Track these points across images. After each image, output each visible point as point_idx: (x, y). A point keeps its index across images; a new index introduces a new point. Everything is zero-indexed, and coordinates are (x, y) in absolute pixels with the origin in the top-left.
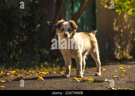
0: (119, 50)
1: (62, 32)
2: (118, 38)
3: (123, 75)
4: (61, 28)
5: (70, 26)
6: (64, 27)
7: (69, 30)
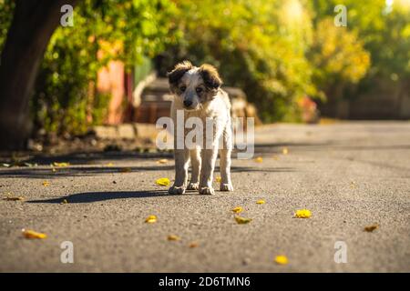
1: (181, 94)
6: (187, 83)
7: (199, 90)
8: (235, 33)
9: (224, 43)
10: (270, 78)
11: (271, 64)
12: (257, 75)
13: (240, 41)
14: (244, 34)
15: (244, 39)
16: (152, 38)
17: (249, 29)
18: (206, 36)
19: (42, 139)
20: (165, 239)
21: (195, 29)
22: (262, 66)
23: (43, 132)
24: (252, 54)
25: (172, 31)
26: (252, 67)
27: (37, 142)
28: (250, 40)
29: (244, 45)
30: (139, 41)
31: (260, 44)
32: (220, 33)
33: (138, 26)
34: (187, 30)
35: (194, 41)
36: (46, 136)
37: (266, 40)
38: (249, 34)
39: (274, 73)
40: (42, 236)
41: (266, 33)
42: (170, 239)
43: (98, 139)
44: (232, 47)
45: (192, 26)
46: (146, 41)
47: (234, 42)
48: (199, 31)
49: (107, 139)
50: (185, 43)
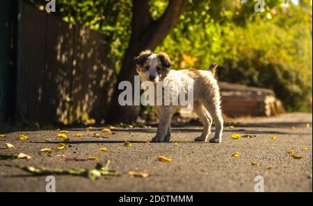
0: (67, 105)
1: (145, 71)
2: (66, 78)
3: (62, 147)
4: (145, 65)
5: (160, 63)
6: (150, 64)
7: (158, 69)
8: (269, 54)
9: (261, 60)
10: (292, 83)
11: (293, 74)
12: (283, 81)
13: (272, 58)
14: (275, 54)
15: (275, 58)
16: (216, 55)
17: (278, 51)
18: (250, 55)
19: (146, 117)
20: (250, 164)
21: (243, 50)
22: (286, 75)
23: (146, 112)
24: (280, 67)
25: (229, 51)
26: (280, 76)
27: (142, 118)
28: (279, 58)
29: (275, 61)
30: (208, 56)
31: (285, 60)
32: (259, 53)
33: (209, 46)
34: (238, 51)
35: (242, 58)
36: (148, 115)
37: (290, 58)
38: (278, 54)
39: (294, 80)
40: (169, 160)
41: (289, 54)
42: (253, 164)
43: (181, 118)
44: (267, 62)
45: (241, 48)
46: (213, 57)
47: (268, 59)
48: (246, 51)
49: (187, 118)
50: (236, 59)
